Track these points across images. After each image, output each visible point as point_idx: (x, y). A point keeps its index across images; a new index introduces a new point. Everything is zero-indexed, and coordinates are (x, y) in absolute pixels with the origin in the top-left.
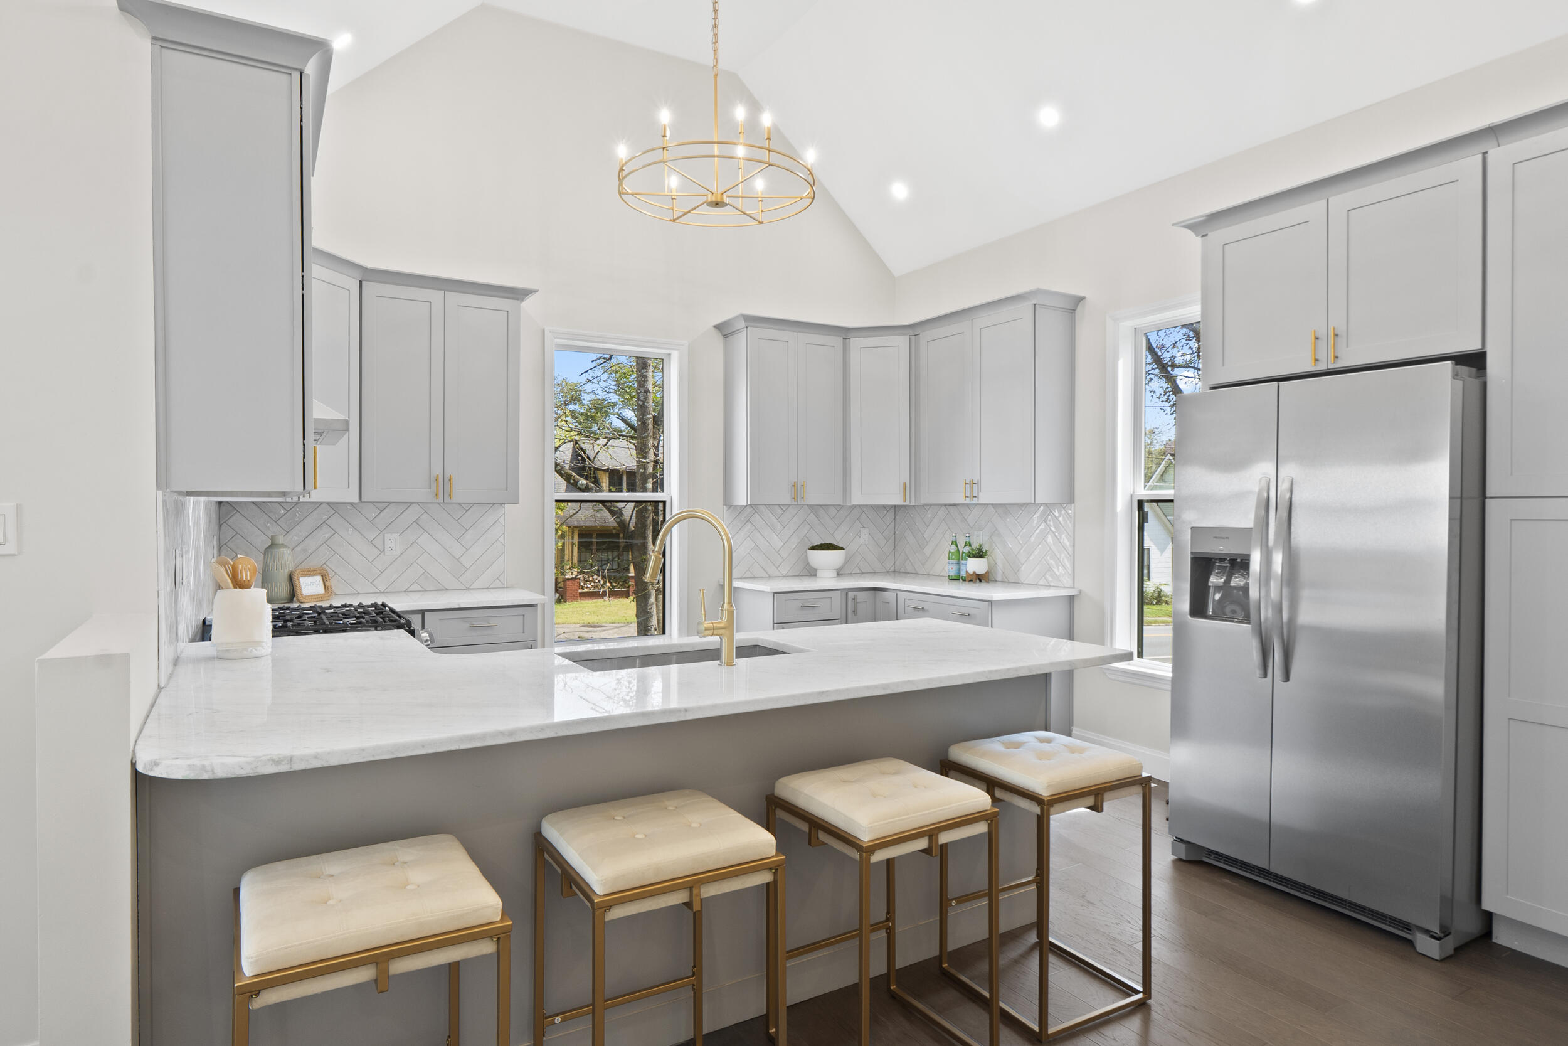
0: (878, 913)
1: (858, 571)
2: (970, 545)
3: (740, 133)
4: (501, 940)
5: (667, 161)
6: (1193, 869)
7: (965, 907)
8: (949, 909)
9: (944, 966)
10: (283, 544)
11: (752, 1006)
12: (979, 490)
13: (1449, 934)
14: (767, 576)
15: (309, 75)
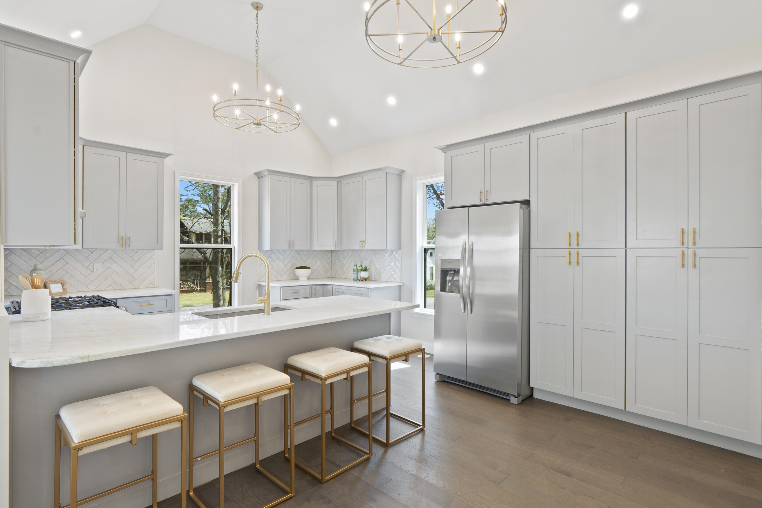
0: (328, 407)
1: (316, 278)
2: (362, 266)
3: (268, 96)
4: (183, 421)
5: (237, 106)
6: (441, 383)
7: (360, 403)
8: (354, 404)
9: (352, 425)
10: (40, 269)
11: (278, 447)
12: (365, 244)
13: (520, 396)
14: (277, 280)
15: (78, 63)
